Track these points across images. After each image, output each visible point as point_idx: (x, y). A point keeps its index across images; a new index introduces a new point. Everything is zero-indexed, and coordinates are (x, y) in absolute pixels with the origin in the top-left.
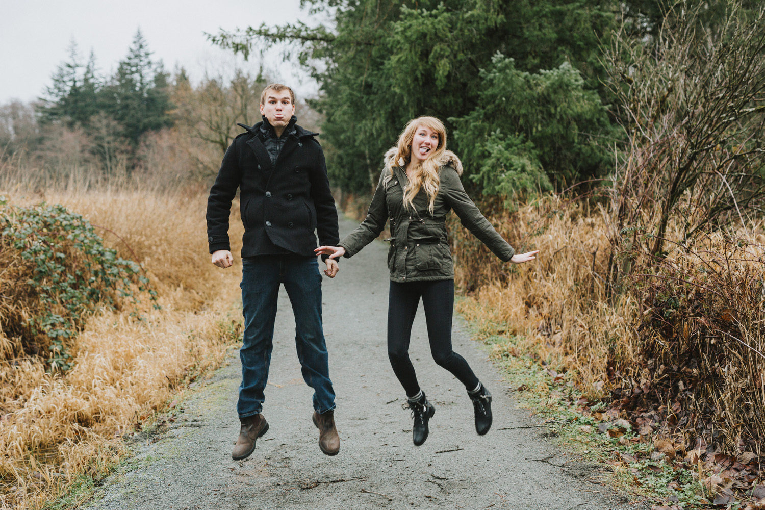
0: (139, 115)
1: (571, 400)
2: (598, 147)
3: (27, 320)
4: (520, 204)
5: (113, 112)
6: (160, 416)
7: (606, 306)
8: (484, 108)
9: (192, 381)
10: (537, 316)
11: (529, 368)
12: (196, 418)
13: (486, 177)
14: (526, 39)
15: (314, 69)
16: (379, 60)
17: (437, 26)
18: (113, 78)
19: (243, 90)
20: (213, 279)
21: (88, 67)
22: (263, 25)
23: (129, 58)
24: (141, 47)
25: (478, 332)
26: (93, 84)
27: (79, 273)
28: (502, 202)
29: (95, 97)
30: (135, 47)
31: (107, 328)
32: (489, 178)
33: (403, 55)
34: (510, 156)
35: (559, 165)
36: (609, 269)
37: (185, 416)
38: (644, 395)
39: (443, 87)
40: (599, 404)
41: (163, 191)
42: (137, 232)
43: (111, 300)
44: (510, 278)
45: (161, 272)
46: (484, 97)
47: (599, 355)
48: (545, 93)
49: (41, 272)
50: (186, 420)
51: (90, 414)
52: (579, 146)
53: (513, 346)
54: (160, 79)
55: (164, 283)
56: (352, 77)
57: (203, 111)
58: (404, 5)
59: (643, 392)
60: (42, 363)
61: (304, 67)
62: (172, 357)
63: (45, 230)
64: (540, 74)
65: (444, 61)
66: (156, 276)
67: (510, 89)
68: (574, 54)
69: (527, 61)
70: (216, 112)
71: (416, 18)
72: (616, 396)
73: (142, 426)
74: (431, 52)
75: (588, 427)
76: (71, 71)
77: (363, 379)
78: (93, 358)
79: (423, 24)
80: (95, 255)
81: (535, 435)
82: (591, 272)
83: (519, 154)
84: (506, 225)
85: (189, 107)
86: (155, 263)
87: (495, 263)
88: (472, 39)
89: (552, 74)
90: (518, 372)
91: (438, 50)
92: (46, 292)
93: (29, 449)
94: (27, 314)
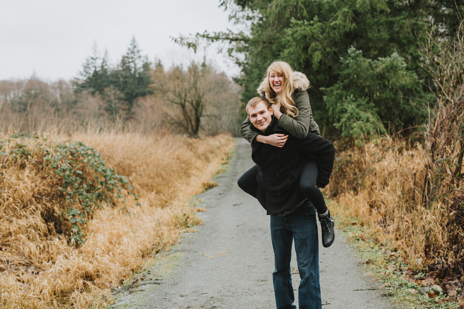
0: (133, 87)
1: (401, 270)
2: (416, 106)
3: (58, 212)
4: (366, 142)
5: (117, 86)
6: (136, 275)
7: (423, 209)
8: (342, 82)
9: (157, 252)
10: (377, 214)
11: (373, 248)
12: (158, 278)
13: (344, 125)
14: (370, 39)
15: (238, 59)
16: (277, 53)
17: (313, 31)
18: (118, 66)
19: (195, 72)
20: (174, 187)
21: (104, 59)
22: (206, 31)
23: (128, 54)
24: (135, 47)
25: (339, 224)
26: (106, 69)
27: (91, 183)
28: (354, 141)
29: (107, 77)
30: (131, 47)
31: (107, 218)
32: (346, 126)
33: (292, 49)
34: (359, 112)
35: (390, 118)
36: (425, 185)
37: (151, 276)
38: (450, 269)
39: (317, 69)
40: (420, 274)
41: (145, 133)
42: (127, 158)
43: (110, 200)
44: (359, 189)
45: (142, 182)
46: (343, 75)
47: (420, 240)
48: (382, 72)
49: (67, 182)
50: (151, 279)
51: (93, 272)
52: (403, 106)
53: (362, 233)
54: (146, 66)
55: (144, 190)
56: (260, 64)
57: (171, 85)
58: (293, 18)
59: (450, 267)
60: (66, 239)
61: (231, 58)
62: (145, 237)
63: (70, 157)
64: (379, 60)
65: (318, 53)
66: (139, 185)
67: (359, 70)
68: (400, 48)
69: (370, 53)
70: (178, 85)
71: (300, 26)
72: (432, 268)
73: (124, 282)
74: (309, 47)
75: (414, 290)
76: (94, 61)
77: (265, 253)
78: (96, 236)
79: (305, 29)
80: (101, 172)
81: (378, 295)
82: (413, 187)
83: (365, 111)
84: (356, 155)
85: (162, 82)
86: (138, 177)
87: (349, 179)
88: (335, 38)
89: (387, 60)
90: (365, 251)
91: (314, 46)
92: (70, 195)
93: (55, 294)
94: (58, 209)
